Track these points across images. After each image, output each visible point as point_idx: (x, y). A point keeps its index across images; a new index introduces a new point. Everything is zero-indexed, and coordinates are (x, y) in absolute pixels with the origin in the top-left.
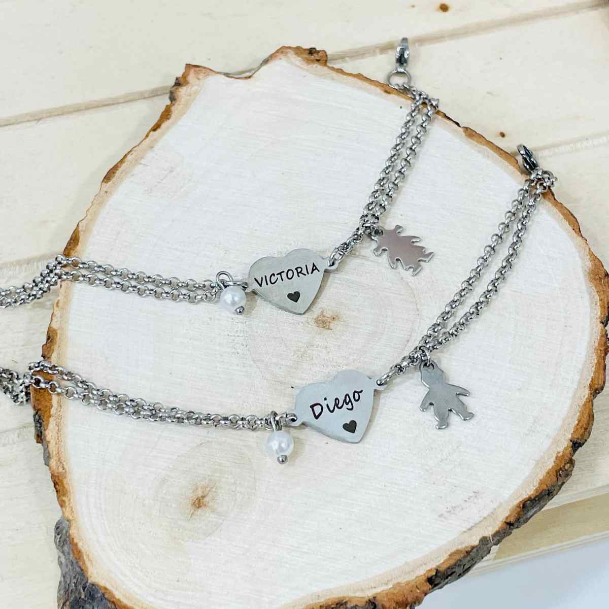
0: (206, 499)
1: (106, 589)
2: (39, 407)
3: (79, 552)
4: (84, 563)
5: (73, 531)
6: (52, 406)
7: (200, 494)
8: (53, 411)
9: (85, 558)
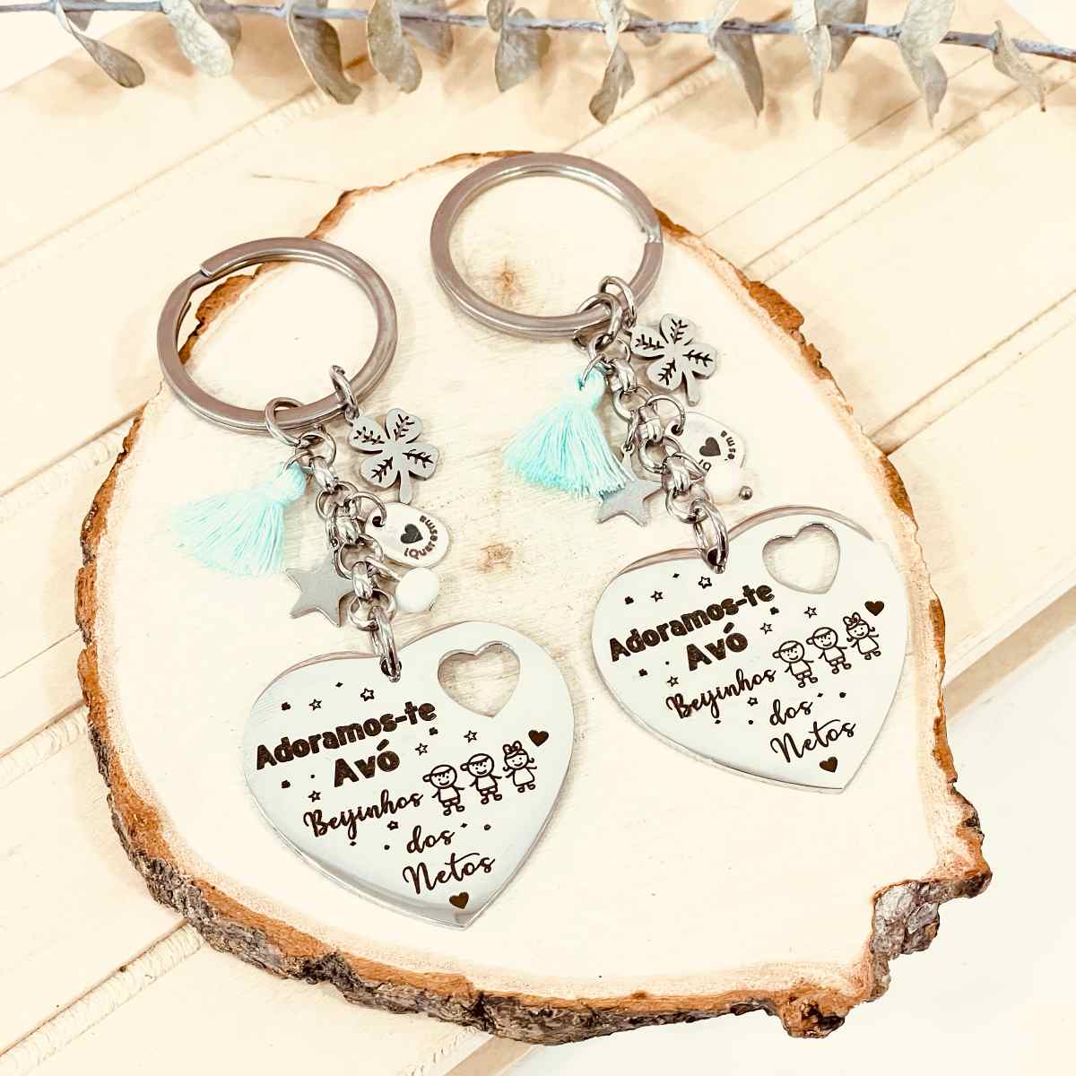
7: (513, 287)
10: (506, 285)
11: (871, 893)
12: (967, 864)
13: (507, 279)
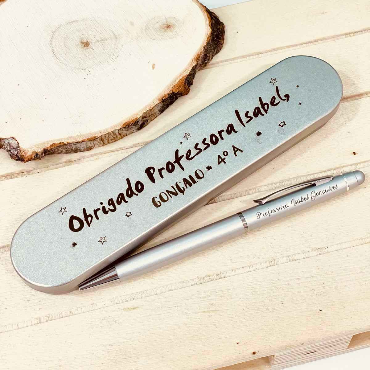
0: (166, 26)
1: (210, 26)
2: (183, 82)
3: (208, 38)
4: (209, 35)
5: (205, 44)
6: (180, 79)
7: (166, 29)
8: (181, 78)
9: (208, 36)
10: (166, 27)
11: (13, 136)
12: (26, 155)
13: (168, 26)
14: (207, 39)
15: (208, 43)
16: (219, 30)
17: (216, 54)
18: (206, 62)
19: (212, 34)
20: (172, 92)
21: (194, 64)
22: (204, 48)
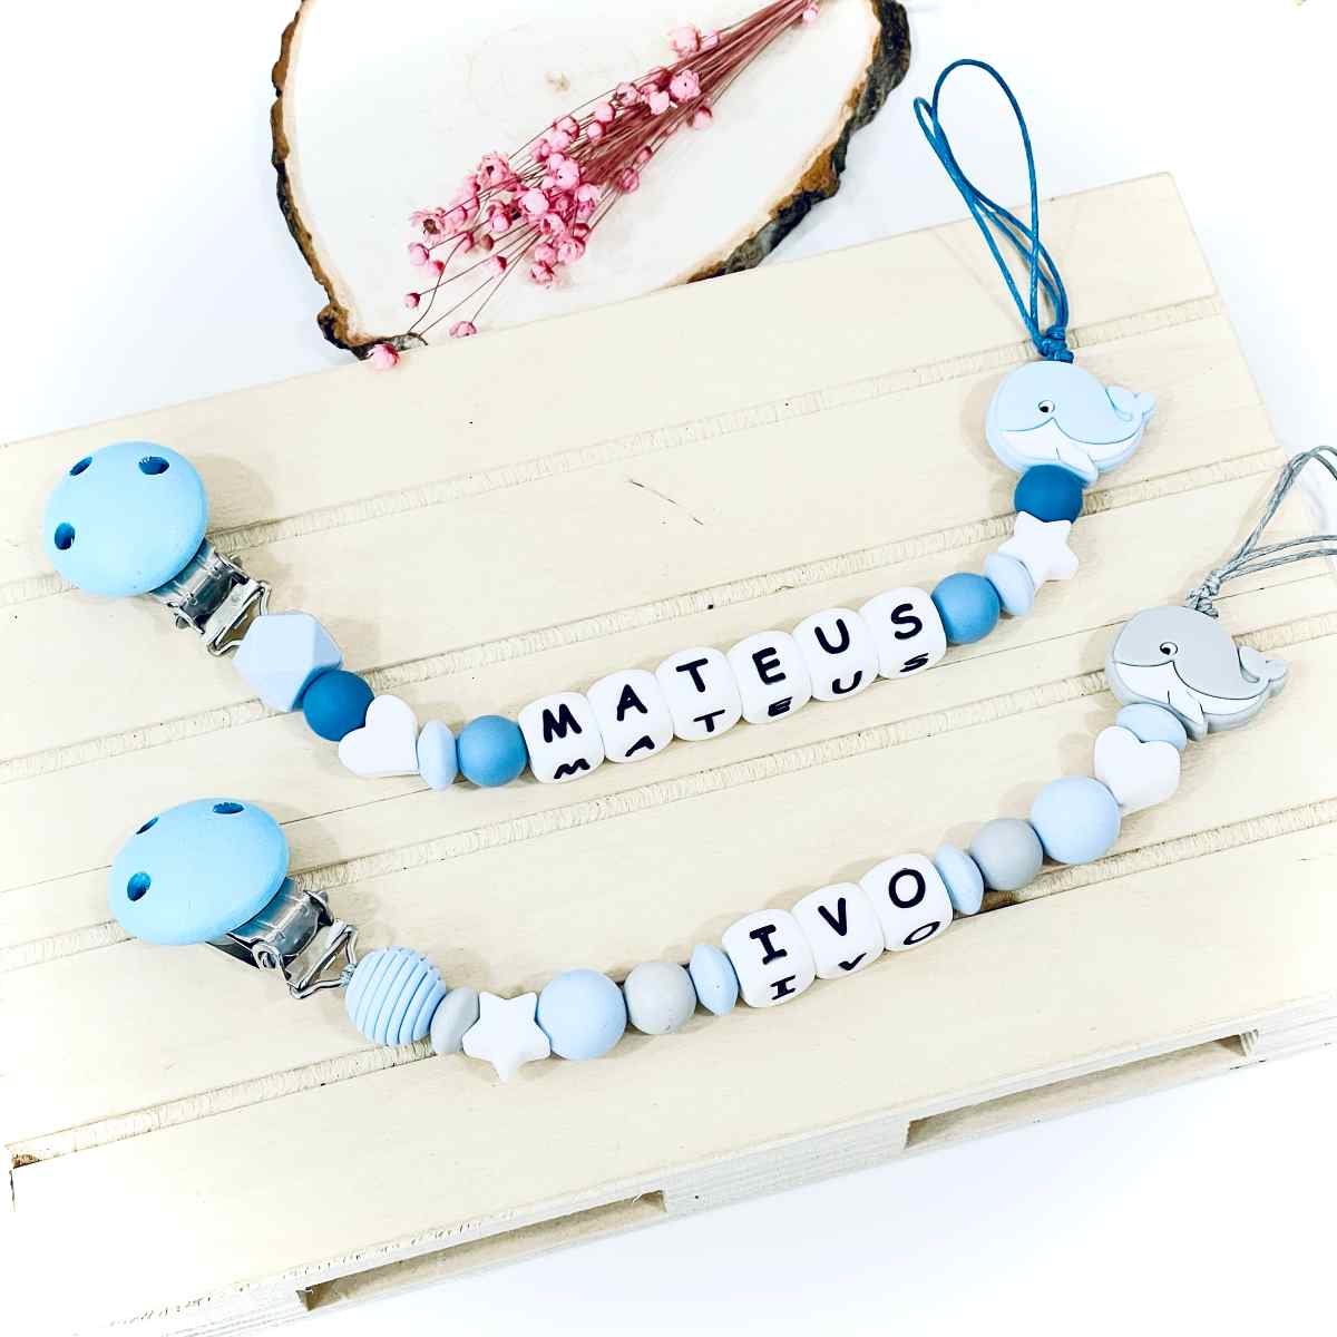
14: (871, 49)
15: (876, 60)
16: (898, 24)
17: (894, 87)
18: (874, 108)
19: (883, 35)
20: (799, 192)
21: (849, 116)
22: (868, 71)
